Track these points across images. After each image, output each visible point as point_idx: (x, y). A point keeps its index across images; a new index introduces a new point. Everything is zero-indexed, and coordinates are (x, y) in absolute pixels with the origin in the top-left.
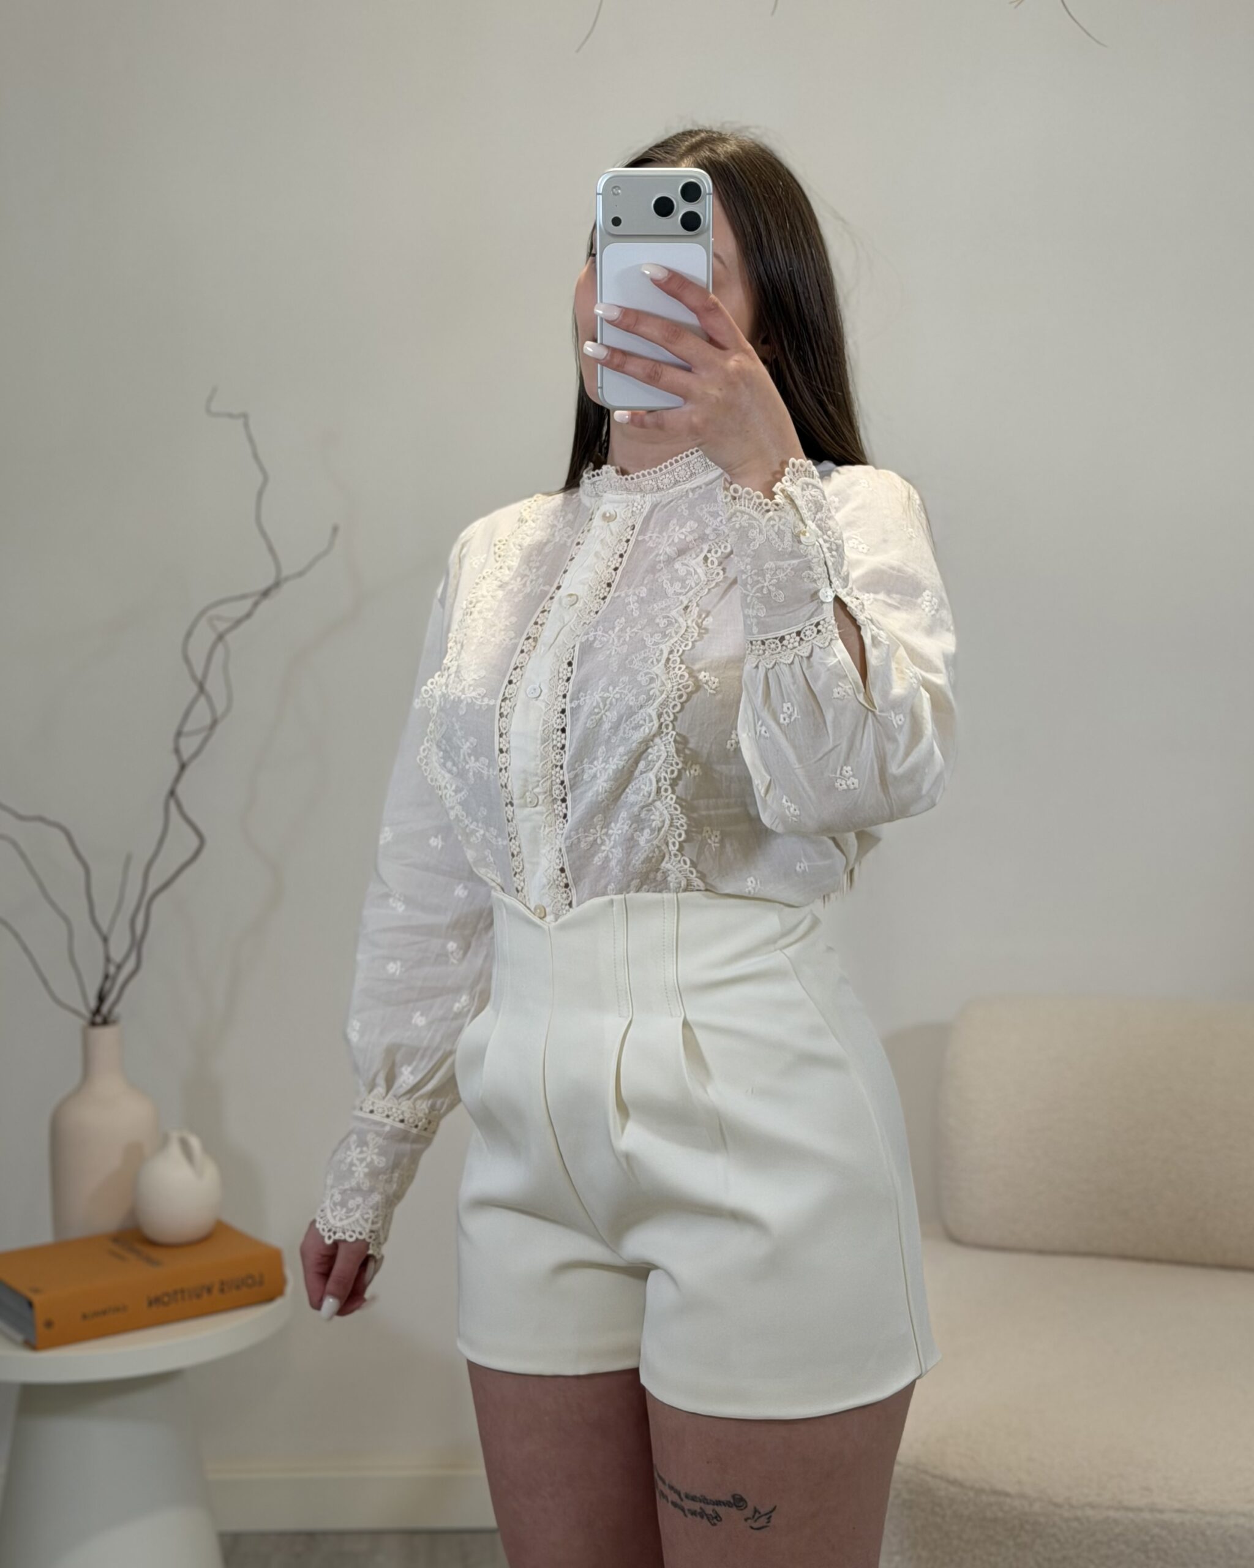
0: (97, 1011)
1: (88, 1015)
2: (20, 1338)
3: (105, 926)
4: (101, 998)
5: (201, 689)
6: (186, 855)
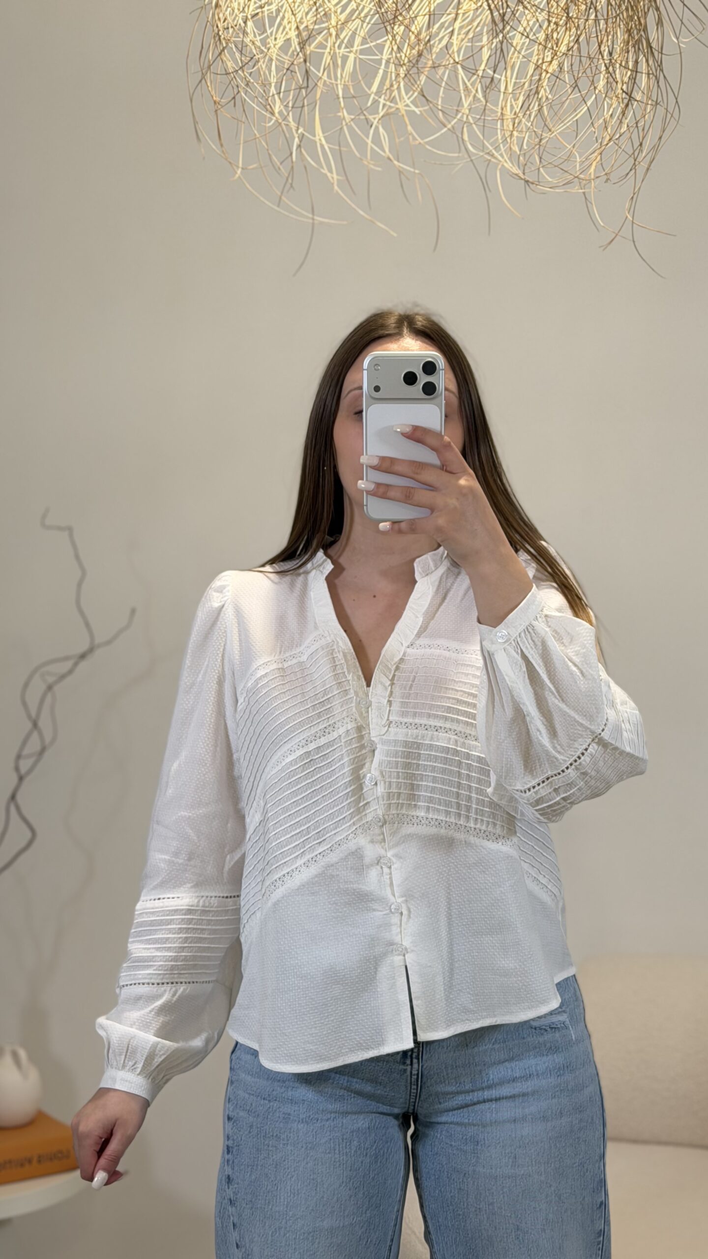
5: (35, 725)
6: (23, 844)
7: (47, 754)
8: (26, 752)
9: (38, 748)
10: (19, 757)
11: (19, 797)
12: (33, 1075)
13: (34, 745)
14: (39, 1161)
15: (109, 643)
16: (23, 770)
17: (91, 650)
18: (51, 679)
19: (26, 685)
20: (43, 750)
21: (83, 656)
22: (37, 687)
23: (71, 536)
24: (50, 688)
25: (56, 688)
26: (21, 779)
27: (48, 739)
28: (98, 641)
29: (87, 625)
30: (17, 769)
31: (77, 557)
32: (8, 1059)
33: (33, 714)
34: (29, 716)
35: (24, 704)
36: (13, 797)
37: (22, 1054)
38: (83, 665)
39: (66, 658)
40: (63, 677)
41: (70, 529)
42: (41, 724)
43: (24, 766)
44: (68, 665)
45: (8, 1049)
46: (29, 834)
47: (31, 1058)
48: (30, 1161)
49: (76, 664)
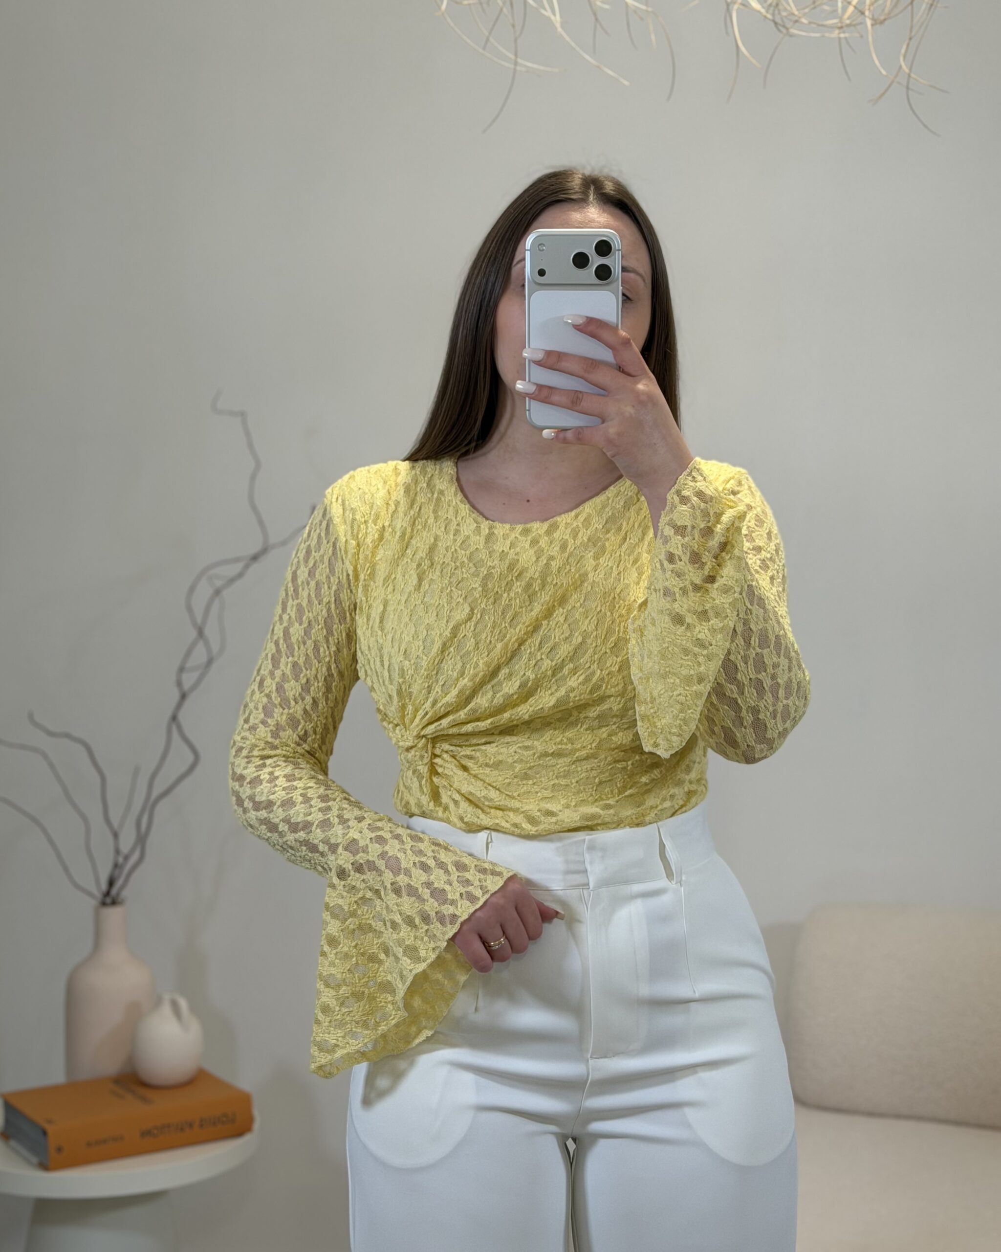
0: (107, 894)
1: (99, 895)
2: (35, 1160)
3: (116, 824)
4: (111, 883)
5: (201, 633)
6: (184, 768)
7: (214, 666)
8: (189, 665)
9: (204, 659)
10: (181, 670)
11: (181, 716)
12: (195, 1027)
13: (200, 655)
14: (201, 1126)
15: (284, 543)
16: (186, 686)
17: (264, 551)
18: (218, 583)
19: (192, 590)
20: (210, 662)
21: (255, 558)
22: (204, 591)
23: (244, 423)
24: (218, 592)
25: (225, 593)
26: (183, 696)
27: (215, 648)
28: (272, 540)
29: (261, 522)
30: (179, 684)
31: (251, 446)
32: (166, 1010)
33: (199, 620)
34: (194, 623)
35: (189, 609)
36: (174, 718)
37: (183, 1003)
38: (255, 567)
39: (237, 560)
40: (232, 581)
41: (243, 415)
42: (207, 631)
43: (188, 680)
44: (238, 567)
45: (167, 997)
46: (190, 758)
47: (193, 1009)
48: (191, 1125)
49: (247, 567)
